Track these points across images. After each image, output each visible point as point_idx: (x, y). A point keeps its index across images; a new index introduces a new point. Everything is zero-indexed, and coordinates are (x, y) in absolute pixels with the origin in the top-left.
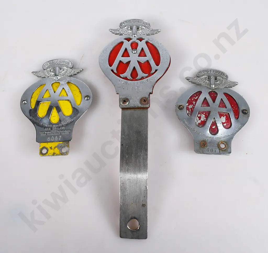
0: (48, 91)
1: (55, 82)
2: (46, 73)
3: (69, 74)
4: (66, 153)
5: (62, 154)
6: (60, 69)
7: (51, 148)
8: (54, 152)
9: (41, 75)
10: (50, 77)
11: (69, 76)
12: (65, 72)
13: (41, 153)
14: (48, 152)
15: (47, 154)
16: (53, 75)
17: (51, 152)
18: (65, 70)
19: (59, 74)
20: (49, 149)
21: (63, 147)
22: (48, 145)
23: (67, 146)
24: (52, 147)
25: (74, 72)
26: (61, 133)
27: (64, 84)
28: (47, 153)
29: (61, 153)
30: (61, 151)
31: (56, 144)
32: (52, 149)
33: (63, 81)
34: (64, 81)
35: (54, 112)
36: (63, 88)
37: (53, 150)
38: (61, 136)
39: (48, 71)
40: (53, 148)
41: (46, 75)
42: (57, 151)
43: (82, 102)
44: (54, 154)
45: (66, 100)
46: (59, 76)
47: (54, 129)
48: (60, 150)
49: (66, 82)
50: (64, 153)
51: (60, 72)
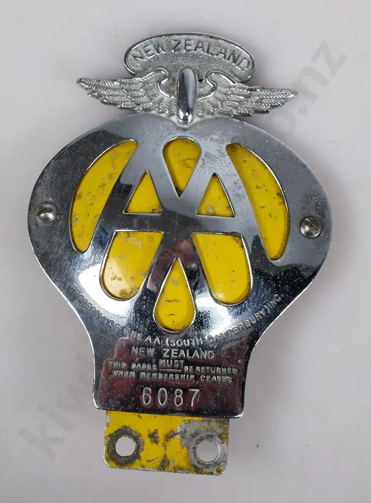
0: (147, 177)
1: (179, 139)
2: (140, 94)
3: (236, 108)
4: (216, 467)
5: (198, 468)
6: (201, 81)
7: (153, 437)
8: (165, 456)
9: (116, 99)
10: (154, 112)
11: (235, 117)
12: (220, 96)
13: (113, 456)
14: (142, 454)
15: (137, 461)
16: (170, 103)
17: (152, 452)
18: (219, 88)
19: (194, 102)
20: (147, 441)
21: (201, 439)
22: (143, 423)
23: (220, 436)
24: (156, 432)
25: (257, 102)
26: (197, 377)
27: (217, 153)
28: (136, 456)
29: (197, 464)
30: (195, 454)
31: (177, 422)
32: (156, 442)
33: (212, 140)
34: (215, 137)
35: (175, 283)
36: (215, 175)
37: (160, 444)
38: (197, 391)
39: (147, 82)
40: (161, 436)
41: (138, 100)
42: (176, 451)
43: (289, 245)
44: (164, 465)
45: (226, 234)
46: (195, 112)
47: (169, 353)
48: (191, 450)
49: (226, 144)
50: (208, 466)
51: (200, 96)
